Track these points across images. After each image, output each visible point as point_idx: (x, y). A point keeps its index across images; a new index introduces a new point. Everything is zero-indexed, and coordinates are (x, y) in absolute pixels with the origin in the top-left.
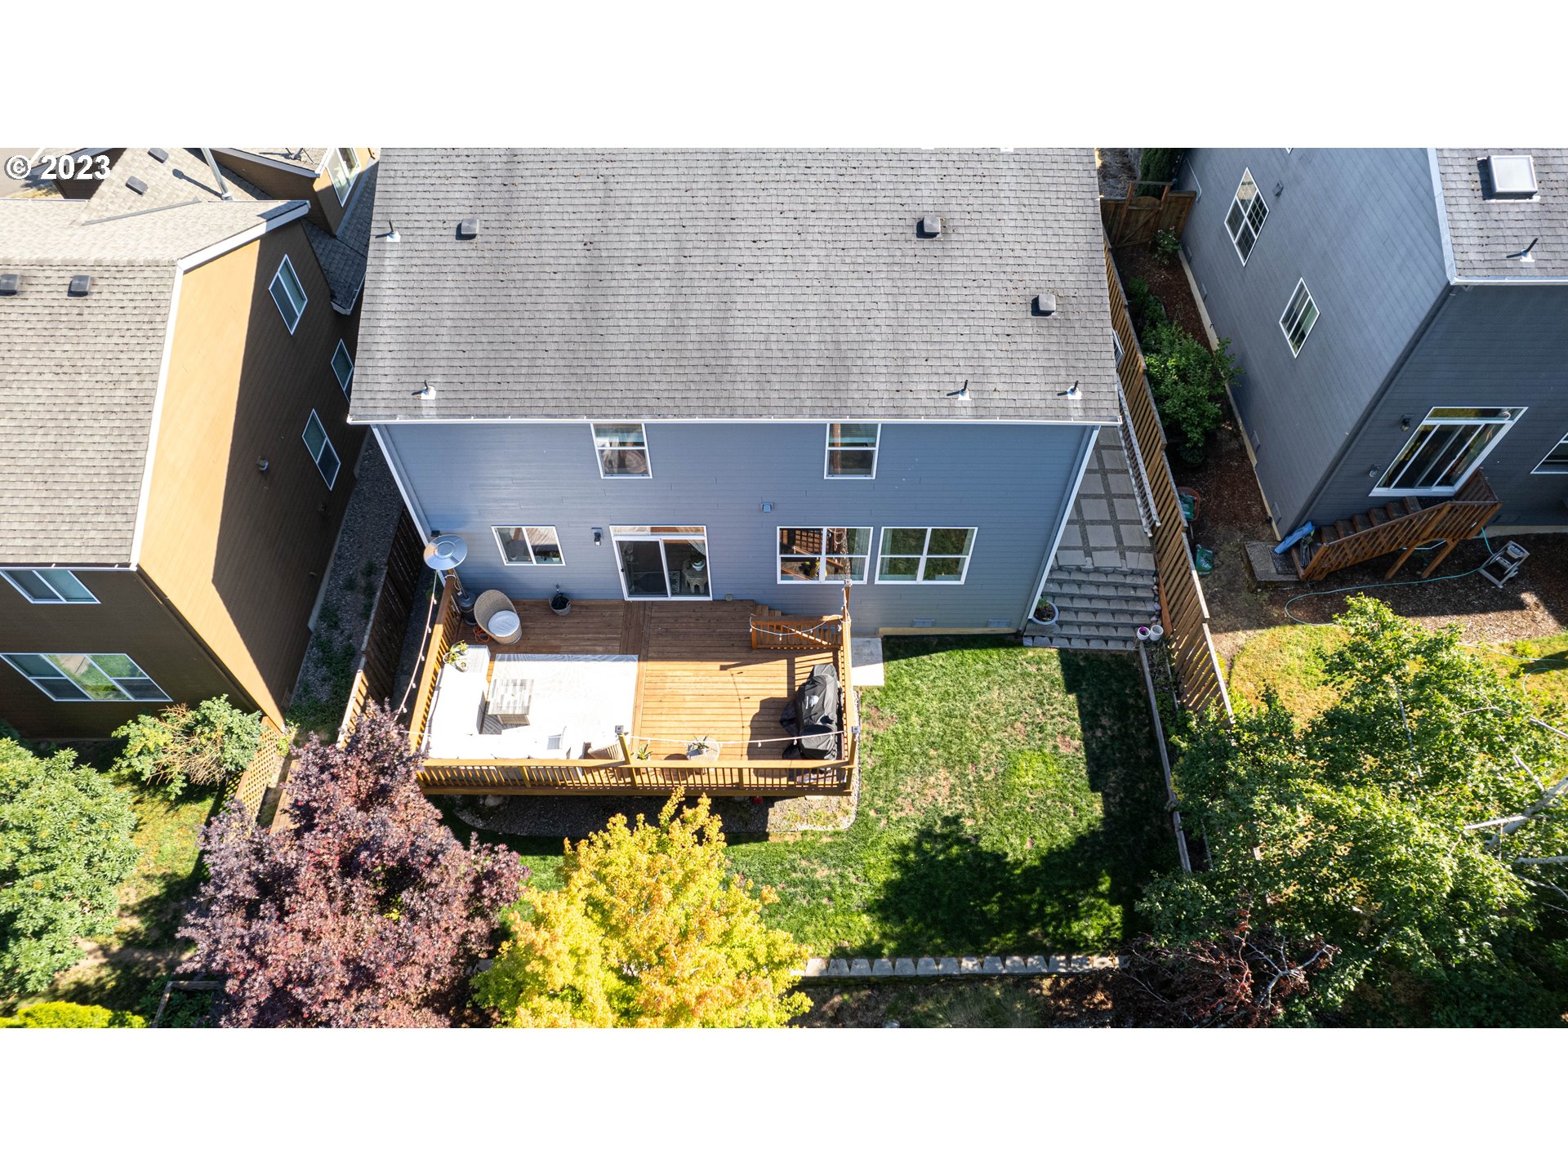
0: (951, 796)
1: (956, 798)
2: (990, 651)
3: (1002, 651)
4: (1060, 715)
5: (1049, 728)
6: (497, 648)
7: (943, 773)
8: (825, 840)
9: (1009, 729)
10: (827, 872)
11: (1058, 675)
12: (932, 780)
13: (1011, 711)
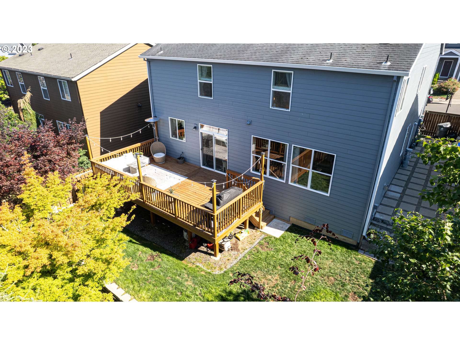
0: (273, 287)
1: (274, 289)
2: (339, 247)
3: (345, 249)
4: (359, 285)
5: (349, 287)
6: (152, 161)
7: (277, 277)
8: (203, 273)
9: (326, 278)
10: (191, 284)
11: (370, 270)
12: (270, 277)
13: (332, 271)
